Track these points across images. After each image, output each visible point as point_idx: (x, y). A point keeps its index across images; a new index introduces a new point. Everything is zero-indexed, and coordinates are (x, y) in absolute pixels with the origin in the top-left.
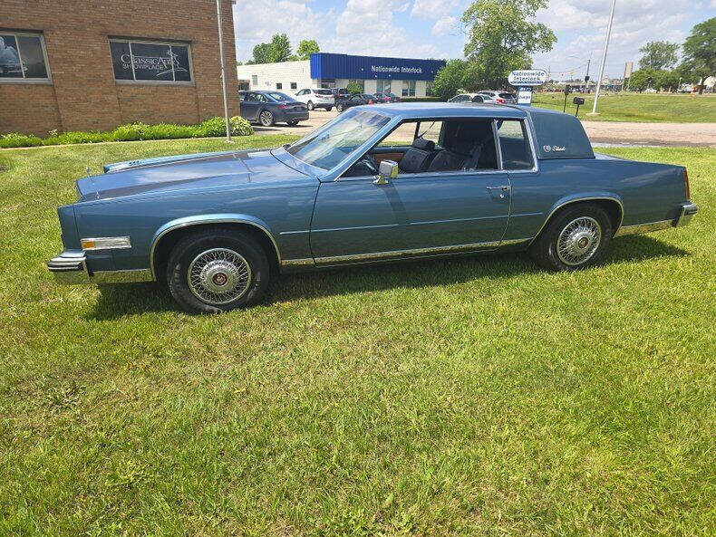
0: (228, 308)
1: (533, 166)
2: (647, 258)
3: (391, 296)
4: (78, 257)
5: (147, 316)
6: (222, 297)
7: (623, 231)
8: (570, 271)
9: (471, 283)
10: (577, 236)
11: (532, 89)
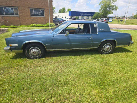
0: (36, 58)
1: (97, 33)
2: (122, 52)
3: (67, 57)
4: (9, 47)
5: (21, 59)
6: (35, 56)
7: (117, 46)
8: (105, 54)
9: (84, 56)
10: (107, 47)
11: (112, 18)
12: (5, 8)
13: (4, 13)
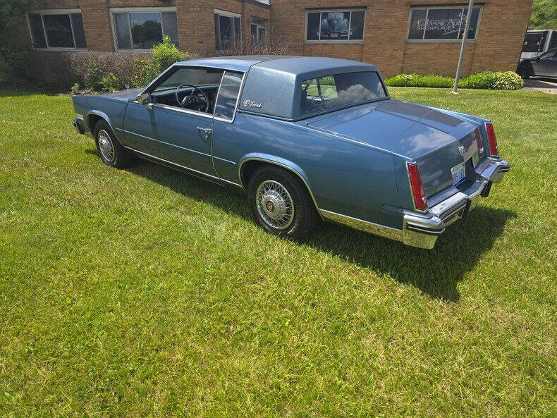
12: (325, 15)
13: (319, 34)
